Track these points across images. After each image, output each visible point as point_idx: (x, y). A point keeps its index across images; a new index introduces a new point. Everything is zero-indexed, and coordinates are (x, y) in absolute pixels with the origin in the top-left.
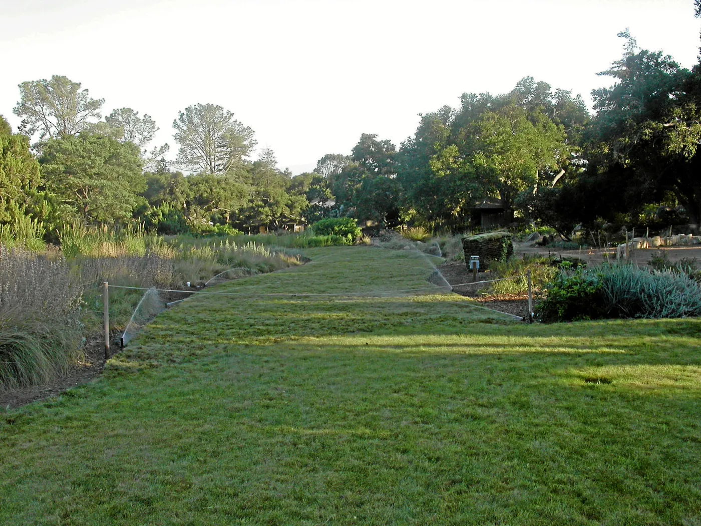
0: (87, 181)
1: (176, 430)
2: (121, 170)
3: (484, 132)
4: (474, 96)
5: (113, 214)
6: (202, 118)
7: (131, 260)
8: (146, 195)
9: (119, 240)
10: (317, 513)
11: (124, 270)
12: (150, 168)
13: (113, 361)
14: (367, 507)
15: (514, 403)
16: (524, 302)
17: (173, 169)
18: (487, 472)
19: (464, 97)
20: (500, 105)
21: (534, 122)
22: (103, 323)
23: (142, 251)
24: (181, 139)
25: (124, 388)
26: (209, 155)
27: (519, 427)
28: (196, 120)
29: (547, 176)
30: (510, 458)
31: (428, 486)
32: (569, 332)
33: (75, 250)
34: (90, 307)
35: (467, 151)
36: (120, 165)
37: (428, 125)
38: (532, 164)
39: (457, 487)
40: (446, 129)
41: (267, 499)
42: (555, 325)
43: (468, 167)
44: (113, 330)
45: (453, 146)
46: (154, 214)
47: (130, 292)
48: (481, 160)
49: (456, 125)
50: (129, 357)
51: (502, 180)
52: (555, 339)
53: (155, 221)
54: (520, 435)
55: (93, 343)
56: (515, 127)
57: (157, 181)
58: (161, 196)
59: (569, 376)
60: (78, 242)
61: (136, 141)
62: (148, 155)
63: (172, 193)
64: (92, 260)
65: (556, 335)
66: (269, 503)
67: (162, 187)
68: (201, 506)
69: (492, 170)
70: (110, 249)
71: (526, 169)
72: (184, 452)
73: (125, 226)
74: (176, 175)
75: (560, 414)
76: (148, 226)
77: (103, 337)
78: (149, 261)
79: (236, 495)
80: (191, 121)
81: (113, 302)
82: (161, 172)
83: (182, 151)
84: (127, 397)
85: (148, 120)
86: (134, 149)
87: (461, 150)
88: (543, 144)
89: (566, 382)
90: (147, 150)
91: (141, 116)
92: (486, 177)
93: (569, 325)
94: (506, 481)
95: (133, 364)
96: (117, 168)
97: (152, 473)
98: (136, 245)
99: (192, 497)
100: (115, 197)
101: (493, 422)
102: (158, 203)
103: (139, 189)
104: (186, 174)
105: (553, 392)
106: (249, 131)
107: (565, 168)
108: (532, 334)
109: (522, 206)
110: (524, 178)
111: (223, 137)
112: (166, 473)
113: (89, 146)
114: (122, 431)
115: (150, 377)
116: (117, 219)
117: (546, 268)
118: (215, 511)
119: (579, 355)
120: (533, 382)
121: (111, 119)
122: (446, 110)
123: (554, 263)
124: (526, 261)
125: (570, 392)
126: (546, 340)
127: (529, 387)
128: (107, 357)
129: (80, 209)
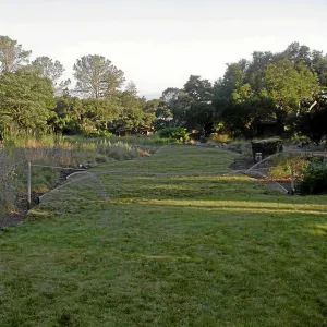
0: (20, 101)
1: (70, 253)
2: (41, 95)
3: (267, 77)
4: (261, 54)
5: (35, 122)
6: (91, 64)
7: (45, 150)
8: (56, 110)
9: (38, 137)
10: (155, 307)
11: (41, 156)
12: (59, 94)
13: (32, 211)
14: (186, 304)
15: (280, 244)
16: (289, 182)
17: (73, 95)
18: (262, 285)
19: (255, 54)
20: (277, 59)
21: (299, 71)
22: (27, 188)
23: (53, 145)
24: (78, 77)
25: (39, 227)
26: (95, 87)
27: (283, 258)
28: (88, 65)
29: (305, 105)
30: (277, 277)
31: (224, 292)
32: (317, 202)
33: (11, 143)
34: (19, 178)
35: (256, 88)
36: (40, 91)
37: (232, 71)
38: (296, 96)
39: (243, 294)
40: (243, 74)
41: (125, 297)
42: (308, 197)
43: (256, 98)
44: (33, 192)
45: (247, 85)
46: (61, 123)
47: (44, 169)
48: (264, 93)
49: (250, 72)
50: (42, 209)
51: (278, 106)
52: (307, 206)
53: (61, 127)
54: (283, 263)
55: (20, 199)
56: (287, 73)
57: (63, 102)
58: (65, 111)
59: (315, 228)
60: (13, 138)
61: (51, 77)
62: (58, 86)
63: (72, 109)
64: (22, 149)
65: (308, 203)
66: (126, 299)
67: (66, 106)
68: (83, 300)
69: (272, 101)
70: (32, 143)
71: (293, 100)
72: (74, 267)
73: (42, 129)
74: (75, 99)
75: (309, 251)
76: (57, 130)
77: (27, 196)
78: (56, 150)
79: (105, 294)
80: (84, 66)
81: (33, 175)
82: (65, 96)
83: (78, 84)
84: (41, 233)
85: (58, 65)
86: (49, 82)
87: (253, 88)
88: (304, 84)
89: (313, 232)
90: (57, 83)
91: (54, 62)
92: (268, 105)
93: (317, 197)
94: (274, 291)
95: (44, 213)
96: (38, 94)
97: (54, 279)
98: (49, 141)
99: (78, 294)
100: (37, 111)
101: (267, 255)
102: (63, 116)
103: (52, 107)
104: (80, 98)
105: (305, 238)
106: (121, 73)
107: (317, 100)
108: (293, 202)
109: (290, 123)
110: (291, 106)
111: (104, 76)
112: (63, 279)
113: (21, 80)
114: (36, 253)
115: (55, 221)
116: (37, 125)
117: (303, 162)
118: (93, 303)
119: (322, 216)
120: (293, 231)
121: (35, 63)
122: (243, 63)
123: (308, 159)
124: (291, 156)
125: (316, 238)
126: (301, 206)
127: (290, 234)
128: (29, 209)
129: (15, 119)
